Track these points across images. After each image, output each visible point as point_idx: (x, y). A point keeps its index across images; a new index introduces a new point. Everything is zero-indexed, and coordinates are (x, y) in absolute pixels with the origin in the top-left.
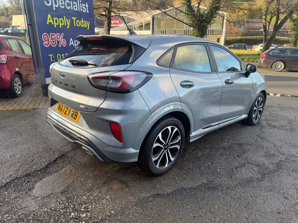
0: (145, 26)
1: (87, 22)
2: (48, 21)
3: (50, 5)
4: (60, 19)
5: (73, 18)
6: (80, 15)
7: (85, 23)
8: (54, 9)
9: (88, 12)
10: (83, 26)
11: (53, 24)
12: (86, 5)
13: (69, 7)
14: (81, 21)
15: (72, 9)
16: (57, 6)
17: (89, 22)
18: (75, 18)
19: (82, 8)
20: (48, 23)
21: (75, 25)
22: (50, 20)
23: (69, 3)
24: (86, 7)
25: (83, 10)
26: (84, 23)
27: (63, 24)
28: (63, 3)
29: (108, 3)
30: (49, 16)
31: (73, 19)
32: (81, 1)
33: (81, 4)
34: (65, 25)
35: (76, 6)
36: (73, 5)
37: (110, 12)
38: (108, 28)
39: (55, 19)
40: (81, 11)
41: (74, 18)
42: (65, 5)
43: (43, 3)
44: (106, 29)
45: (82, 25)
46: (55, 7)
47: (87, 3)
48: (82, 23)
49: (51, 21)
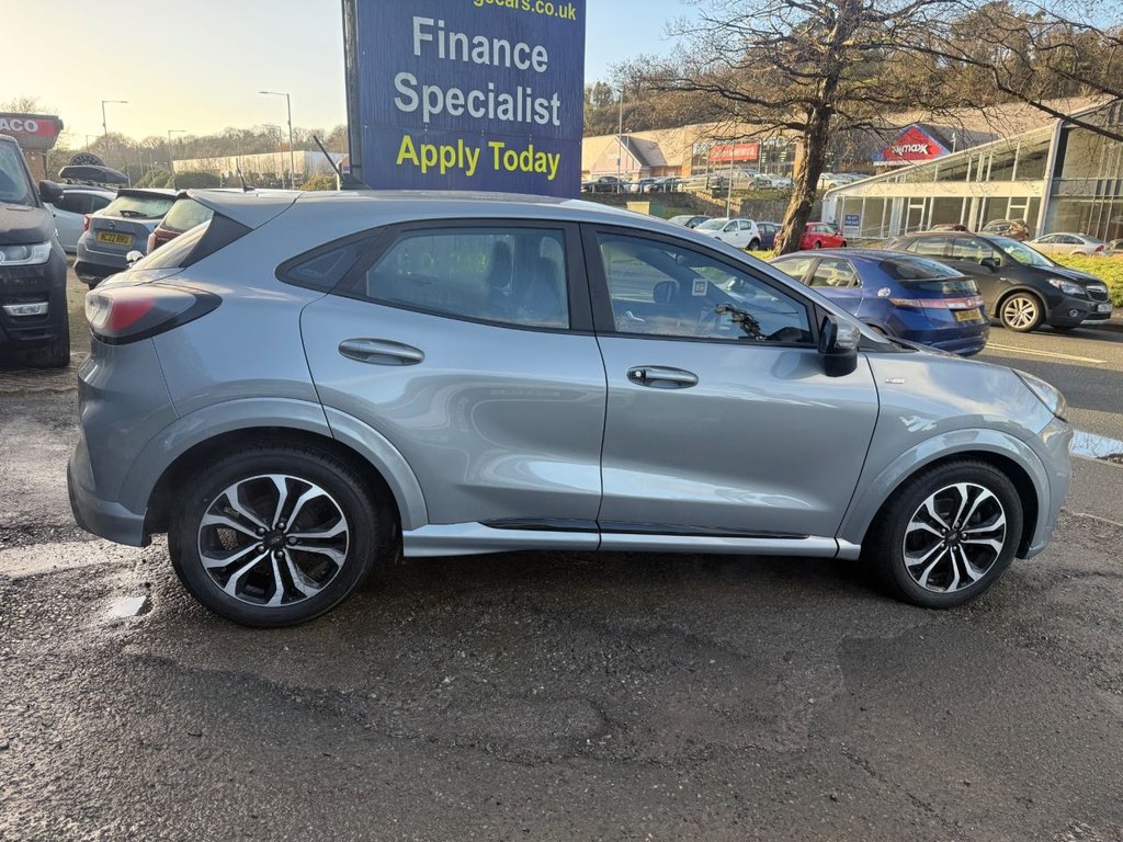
0: (1020, 163)
1: (550, 155)
2: (402, 155)
3: (413, 107)
4: (443, 150)
5: (491, 144)
6: (521, 135)
7: (541, 158)
8: (426, 119)
9: (556, 122)
10: (530, 168)
11: (416, 162)
12: (549, 99)
13: (482, 111)
14: (524, 154)
15: (491, 116)
16: (437, 110)
17: (558, 156)
18: (502, 145)
19: (534, 112)
20: (399, 161)
21: (497, 167)
22: (407, 150)
23: (482, 98)
24: (549, 109)
25: (537, 118)
26: (535, 160)
27: (451, 164)
28: (461, 101)
29: (824, 84)
30: (407, 140)
31: (493, 148)
32: (529, 91)
33: (529, 100)
34: (461, 165)
35: (510, 106)
36: (497, 104)
37: (825, 113)
38: (810, 172)
39: (424, 149)
40: (529, 120)
41: (497, 145)
42: (465, 106)
43: (389, 104)
44: (803, 177)
45: (526, 164)
46: (431, 113)
47: (555, 96)
48: (526, 159)
49: (412, 155)
